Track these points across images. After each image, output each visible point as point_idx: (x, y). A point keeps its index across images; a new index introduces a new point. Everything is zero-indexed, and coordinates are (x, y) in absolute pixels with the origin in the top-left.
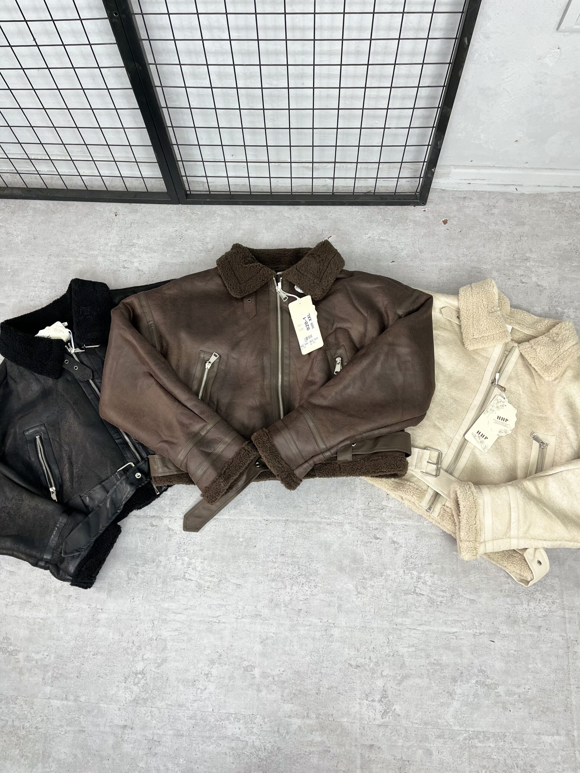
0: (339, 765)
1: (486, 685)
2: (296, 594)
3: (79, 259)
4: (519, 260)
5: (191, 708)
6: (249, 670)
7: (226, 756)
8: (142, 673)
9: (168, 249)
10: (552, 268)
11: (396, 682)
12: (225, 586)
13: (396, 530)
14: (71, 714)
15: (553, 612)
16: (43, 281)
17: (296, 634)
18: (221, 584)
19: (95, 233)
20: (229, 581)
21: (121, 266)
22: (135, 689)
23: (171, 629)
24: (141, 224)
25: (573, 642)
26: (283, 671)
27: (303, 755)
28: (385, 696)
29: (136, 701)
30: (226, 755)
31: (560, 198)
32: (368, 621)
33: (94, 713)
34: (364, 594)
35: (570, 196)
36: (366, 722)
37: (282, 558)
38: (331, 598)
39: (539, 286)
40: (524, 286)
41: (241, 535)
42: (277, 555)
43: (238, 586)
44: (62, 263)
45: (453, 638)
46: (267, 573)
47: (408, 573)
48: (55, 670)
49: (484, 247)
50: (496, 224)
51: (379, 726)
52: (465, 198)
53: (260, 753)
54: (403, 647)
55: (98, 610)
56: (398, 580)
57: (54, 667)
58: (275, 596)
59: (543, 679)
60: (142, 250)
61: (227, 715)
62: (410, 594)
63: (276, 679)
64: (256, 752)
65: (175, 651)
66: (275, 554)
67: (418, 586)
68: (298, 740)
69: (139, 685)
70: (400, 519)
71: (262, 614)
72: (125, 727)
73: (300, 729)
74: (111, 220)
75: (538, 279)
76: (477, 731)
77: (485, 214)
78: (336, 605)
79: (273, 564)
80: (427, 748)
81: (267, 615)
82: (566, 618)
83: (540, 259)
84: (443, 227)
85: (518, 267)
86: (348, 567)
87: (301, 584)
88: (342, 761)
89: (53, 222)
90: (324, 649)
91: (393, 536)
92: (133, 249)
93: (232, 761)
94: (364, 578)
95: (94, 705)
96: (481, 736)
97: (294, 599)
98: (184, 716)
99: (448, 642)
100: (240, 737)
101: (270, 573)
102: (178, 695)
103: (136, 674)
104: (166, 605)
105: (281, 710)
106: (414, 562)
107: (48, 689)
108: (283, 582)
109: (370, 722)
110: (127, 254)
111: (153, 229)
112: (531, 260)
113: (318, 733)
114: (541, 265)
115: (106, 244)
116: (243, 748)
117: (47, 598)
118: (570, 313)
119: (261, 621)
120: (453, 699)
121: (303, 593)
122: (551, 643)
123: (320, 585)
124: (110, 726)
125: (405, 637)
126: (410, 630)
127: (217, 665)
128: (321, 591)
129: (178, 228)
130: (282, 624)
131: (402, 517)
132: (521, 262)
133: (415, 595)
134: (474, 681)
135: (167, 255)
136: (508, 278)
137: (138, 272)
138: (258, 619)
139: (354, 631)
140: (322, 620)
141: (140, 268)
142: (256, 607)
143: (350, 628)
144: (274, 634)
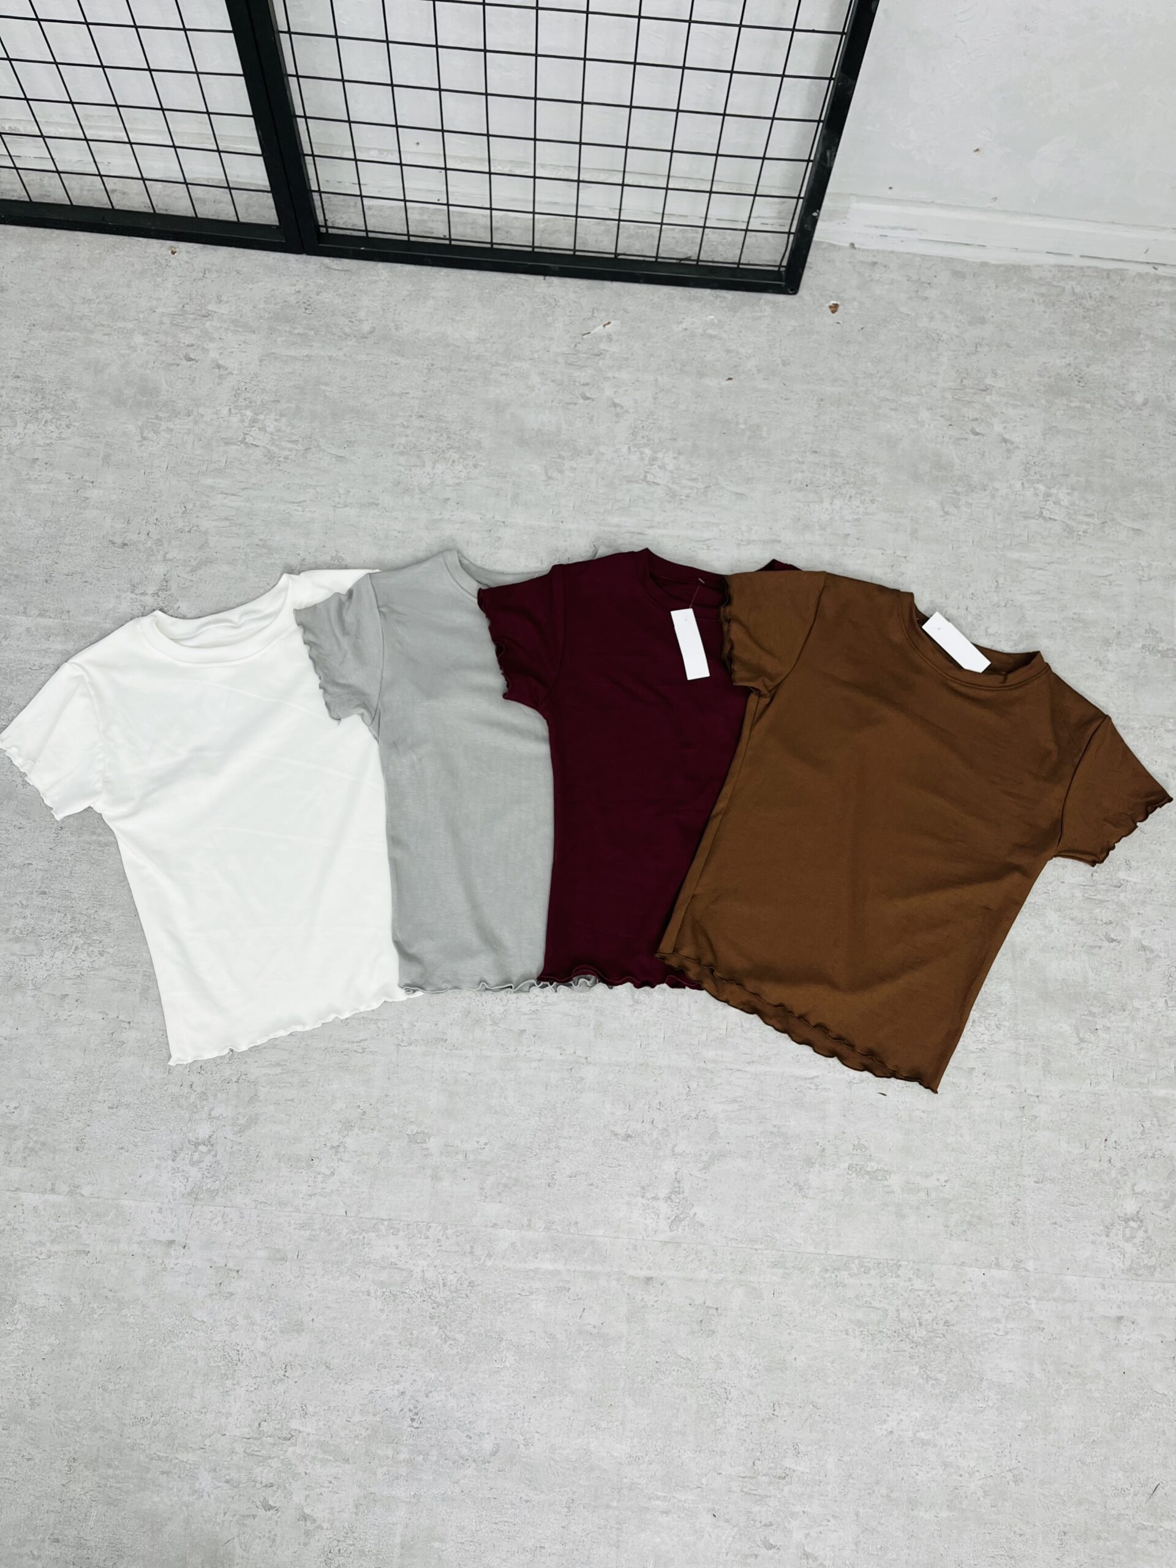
0: (586, 1314)
1: (868, 1173)
3: (93, 337)
4: (971, 391)
5: (303, 1209)
6: (419, 1141)
7: (368, 1298)
8: (209, 1142)
9: (279, 328)
10: (1032, 410)
11: (699, 1165)
14: (60, 1219)
15: (996, 1043)
16: (18, 377)
17: (512, 1076)
19: (129, 286)
21: (182, 356)
22: (194, 1172)
23: (268, 1063)
24: (225, 275)
25: (1032, 1099)
26: (486, 1144)
27: (518, 1296)
28: (677, 1189)
29: (194, 1195)
30: (369, 1295)
31: (1054, 276)
32: (650, 1054)
33: (110, 1217)
34: (645, 1005)
35: (1073, 274)
36: (640, 1237)
38: (583, 1012)
39: (1005, 441)
40: (978, 441)
44: (58, 342)
45: (810, 1088)
48: (32, 1135)
49: (906, 361)
50: (932, 319)
51: (665, 1243)
52: (874, 264)
53: (435, 1292)
54: (715, 1103)
55: (123, 1025)
57: (30, 1130)
58: (474, 1004)
59: (973, 1163)
60: (225, 326)
61: (374, 1222)
63: (471, 1157)
64: (428, 1290)
65: (275, 1103)
68: (509, 1269)
69: (201, 1165)
71: (448, 1037)
72: (171, 1242)
73: (514, 1249)
74: (163, 262)
75: (1005, 428)
76: (848, 1257)
77: (911, 298)
78: (593, 1024)
80: (753, 1285)
81: (458, 1039)
82: (1020, 1055)
83: (1011, 391)
84: (830, 318)
85: (969, 402)
88: (591, 1308)
89: (43, 259)
90: (566, 1104)
92: (208, 323)
93: (380, 1306)
95: (110, 1202)
96: (853, 1265)
97: (512, 1011)
98: (289, 1223)
99: (800, 1094)
100: (398, 1263)
102: (277, 1185)
103: (197, 1145)
105: (479, 1214)
107: (15, 1173)
109: (648, 1236)
110: (195, 331)
111: (250, 286)
112: (994, 392)
113: (548, 1256)
114: (1011, 402)
115: (151, 309)
116: (403, 1283)
117: (18, 998)
118: (1061, 496)
119: (446, 1051)
120: (805, 1196)
121: (530, 1001)
122: (991, 1099)
124: (140, 1243)
125: (721, 1084)
126: (730, 1072)
127: (356, 1130)
128: (563, 998)
129: (302, 287)
130: (486, 1058)
132: (975, 394)
134: (846, 1165)
135: (279, 339)
136: (949, 423)
137: (217, 370)
138: (440, 1047)
139: (623, 1073)
140: (564, 1050)
141: (221, 362)
142: (436, 1024)
143: (616, 1066)
144: (470, 1074)
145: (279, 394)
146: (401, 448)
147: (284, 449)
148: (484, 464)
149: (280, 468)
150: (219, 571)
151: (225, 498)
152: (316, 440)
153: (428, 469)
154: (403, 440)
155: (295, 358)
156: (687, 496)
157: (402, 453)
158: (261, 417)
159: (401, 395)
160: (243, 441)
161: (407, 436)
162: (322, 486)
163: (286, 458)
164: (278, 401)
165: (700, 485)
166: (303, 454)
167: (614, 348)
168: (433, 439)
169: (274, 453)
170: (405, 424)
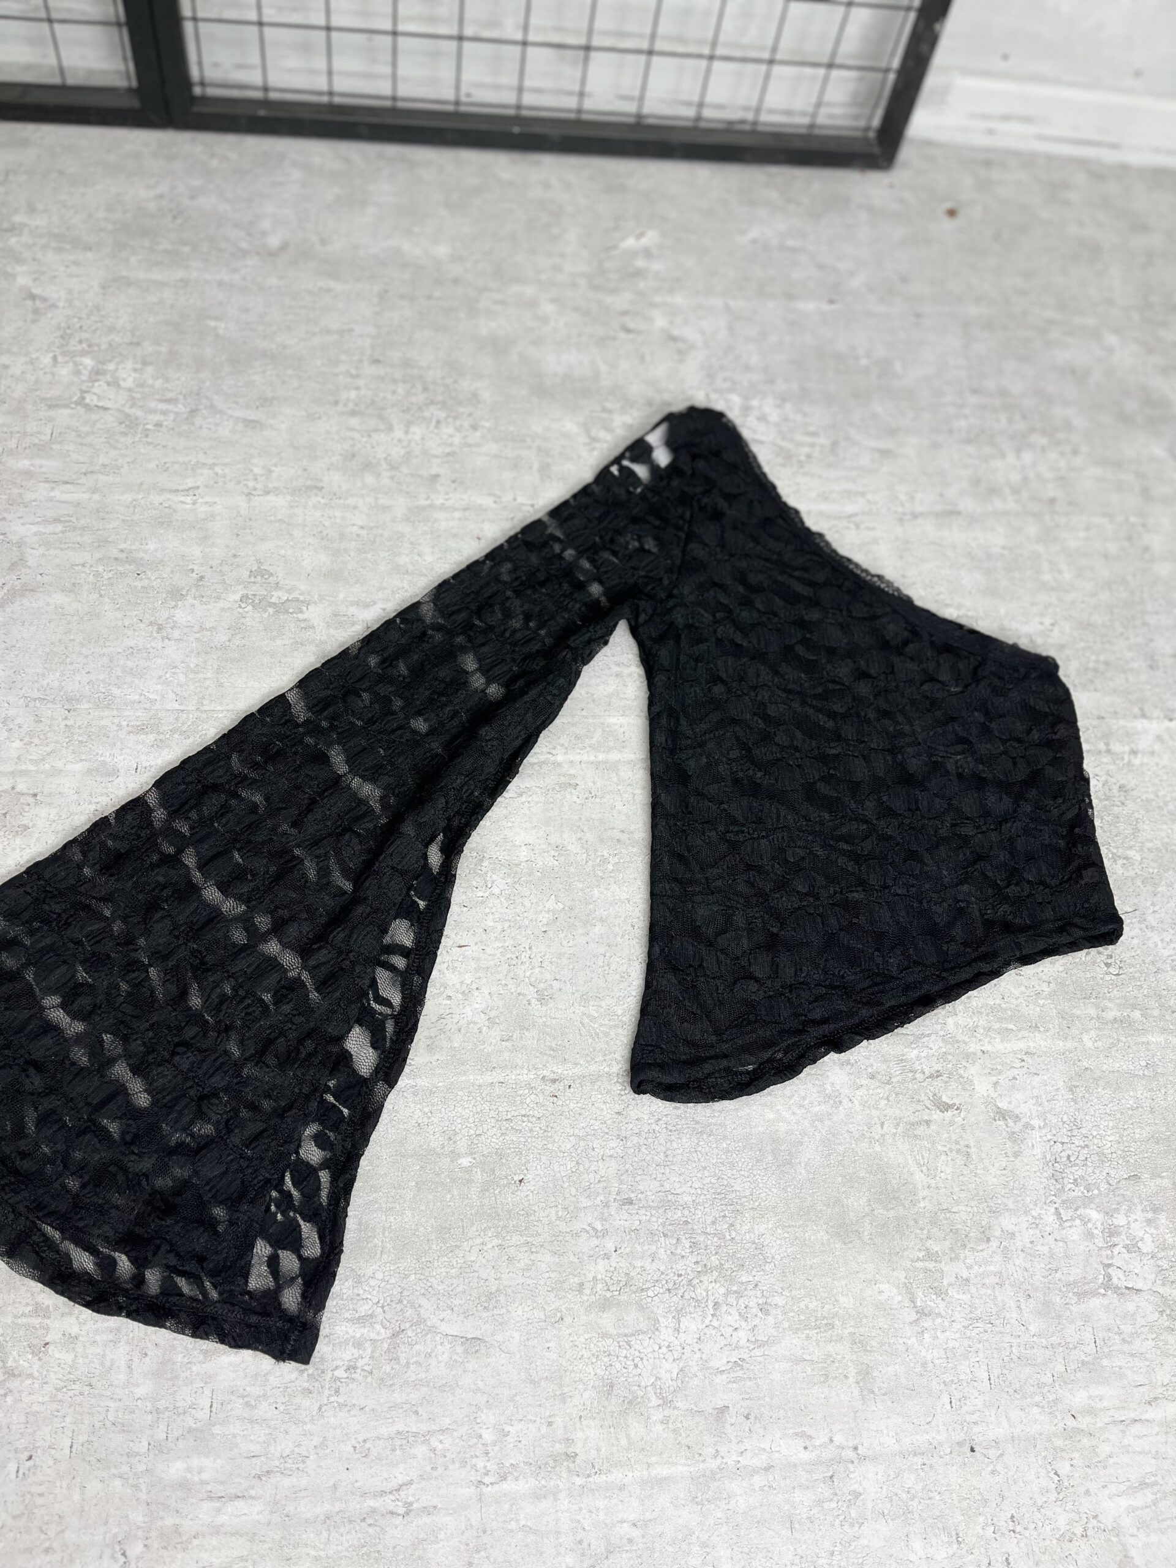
2: (697, 1347)
9: (132, 243)
12: (418, 1353)
13: (1000, 1073)
17: (719, 1515)
18: (403, 1348)
20: (432, 1330)
24: (40, 177)
32: (975, 1418)
34: (939, 1315)
37: (626, 1216)
38: (830, 1348)
41: (462, 1145)
42: (606, 1205)
43: (473, 1344)
46: (576, 1280)
47: (1072, 1219)
49: (1066, 274)
50: (1082, 224)
52: (988, 163)
56: (1046, 1249)
58: (618, 1366)
62: (1094, 1294)
66: (598, 1202)
67: (1114, 1261)
70: (1005, 1034)
71: (578, 1448)
77: (1047, 202)
78: (852, 1371)
79: (596, 1242)
81: (598, 1450)
86: (867, 1220)
87: (711, 1304)
90: (837, 1557)
91: (995, 1095)
94: (930, 1256)
97: (696, 1369)
101: (590, 1277)
104: (176, 1469)
106: (1082, 1178)
108: (641, 1308)
111: (82, 190)
119: (578, 1481)
121: (724, 1342)
123: (779, 1300)
126: (1122, 1427)
128: (786, 1325)
129: (167, 189)
130: (661, 1482)
131: (1011, 1026)
133: (1112, 1297)
135: (133, 259)
136: (1147, 348)
137: (29, 303)
138: (564, 1474)
139: (931, 1467)
140: (810, 1437)
141: (36, 291)
142: (550, 1424)
143: (915, 1455)
144: (635, 1525)
145: (138, 333)
146: (351, 406)
147: (153, 411)
148: (487, 424)
149: (149, 440)
150: (48, 604)
151: (53, 489)
152: (207, 398)
153: (398, 433)
154: (353, 394)
155: (161, 285)
156: (809, 456)
157: (353, 413)
158: (111, 367)
159: (341, 332)
160: (81, 402)
161: (358, 388)
162: (224, 465)
163: (158, 425)
164: (138, 344)
165: (823, 440)
166: (187, 419)
167: (657, 266)
168: (400, 391)
169: (137, 418)
170: (353, 371)
